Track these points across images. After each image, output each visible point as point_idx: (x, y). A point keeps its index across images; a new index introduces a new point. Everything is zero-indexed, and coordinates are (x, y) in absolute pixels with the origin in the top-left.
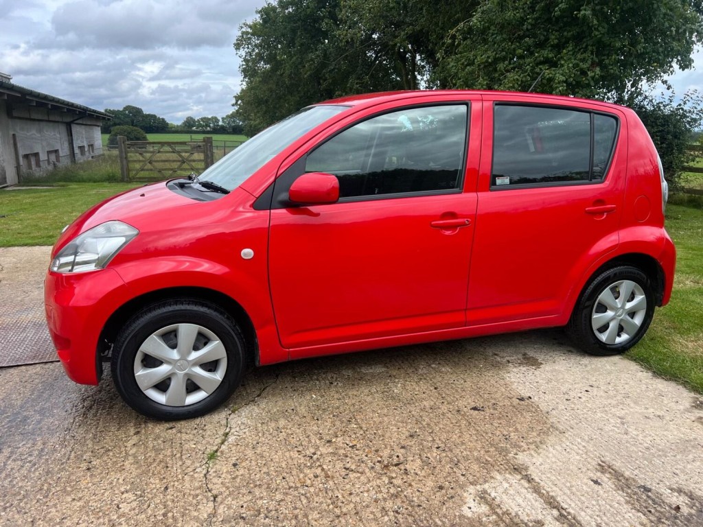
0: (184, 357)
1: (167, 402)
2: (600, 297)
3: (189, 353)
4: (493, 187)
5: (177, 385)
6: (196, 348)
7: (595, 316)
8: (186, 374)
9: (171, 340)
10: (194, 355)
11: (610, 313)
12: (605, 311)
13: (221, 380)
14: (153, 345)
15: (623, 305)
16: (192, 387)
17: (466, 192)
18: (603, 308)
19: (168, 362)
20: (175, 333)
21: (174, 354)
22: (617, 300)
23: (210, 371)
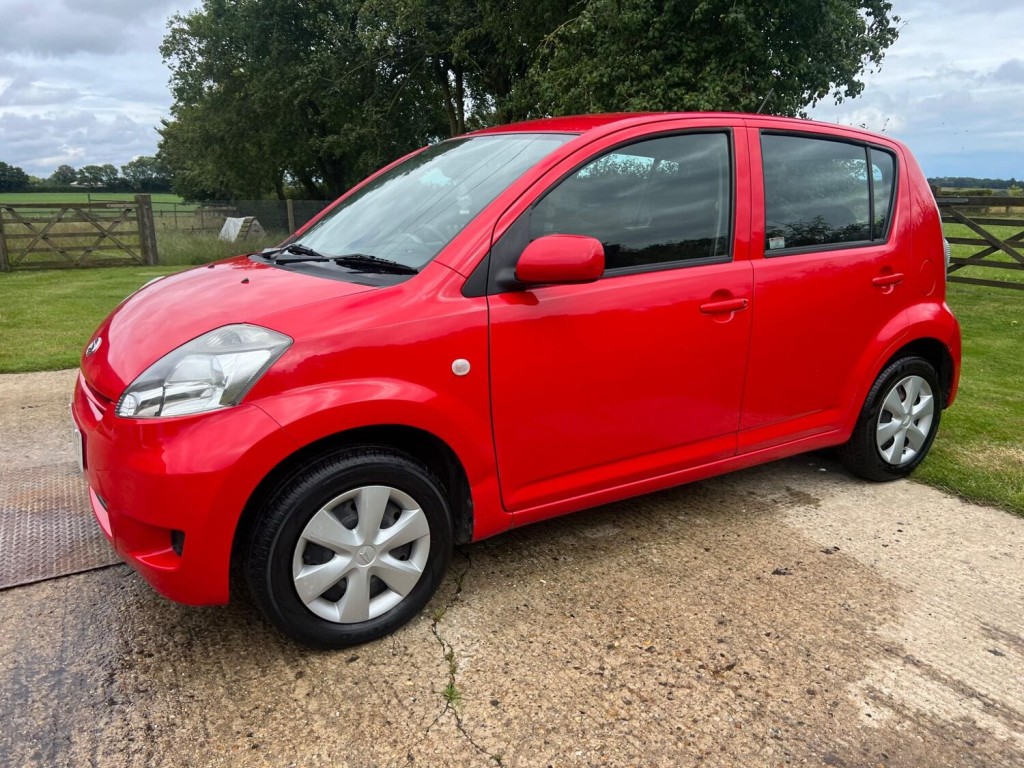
0: (369, 540)
1: (341, 618)
2: (885, 401)
3: (375, 535)
4: (767, 252)
5: (356, 587)
6: (385, 525)
7: (881, 427)
8: (372, 568)
9: (348, 514)
10: (385, 536)
11: (896, 422)
12: (890, 421)
13: (421, 571)
14: (322, 527)
15: (911, 410)
16: (378, 587)
17: (737, 259)
18: (888, 416)
19: (344, 552)
20: (352, 504)
21: (355, 538)
22: (903, 404)
23: (402, 558)
